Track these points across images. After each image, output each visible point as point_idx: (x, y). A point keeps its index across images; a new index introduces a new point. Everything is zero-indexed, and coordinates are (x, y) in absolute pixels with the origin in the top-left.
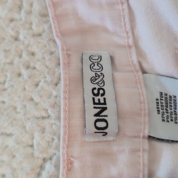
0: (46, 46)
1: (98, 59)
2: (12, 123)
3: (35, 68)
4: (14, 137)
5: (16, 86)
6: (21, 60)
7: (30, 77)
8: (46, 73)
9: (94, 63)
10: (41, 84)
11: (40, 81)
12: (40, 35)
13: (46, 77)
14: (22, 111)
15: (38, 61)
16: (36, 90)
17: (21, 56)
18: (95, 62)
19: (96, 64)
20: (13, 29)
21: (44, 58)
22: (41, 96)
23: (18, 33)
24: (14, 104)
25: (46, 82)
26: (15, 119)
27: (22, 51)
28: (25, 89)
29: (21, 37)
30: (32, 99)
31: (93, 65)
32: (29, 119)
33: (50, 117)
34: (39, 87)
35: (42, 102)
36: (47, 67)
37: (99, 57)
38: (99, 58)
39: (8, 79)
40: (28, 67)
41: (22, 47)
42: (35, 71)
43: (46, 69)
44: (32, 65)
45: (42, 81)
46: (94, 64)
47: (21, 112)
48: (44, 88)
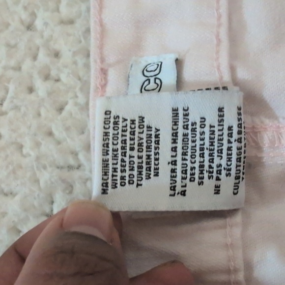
0: (80, 42)
1: (156, 70)
2: (14, 172)
3: (58, 80)
4: (17, 198)
5: (23, 109)
6: (36, 63)
7: (50, 94)
8: (77, 89)
9: (150, 78)
10: (68, 108)
11: (66, 103)
12: (71, 22)
13: (77, 97)
14: (32, 153)
15: (66, 67)
16: (59, 118)
17: (35, 58)
18: (152, 76)
19: (152, 80)
20: (25, 8)
21: (75, 63)
22: (67, 129)
23: (34, 15)
24: (19, 140)
25: (76, 104)
26: (20, 167)
27: (38, 49)
28: (39, 115)
29: (39, 23)
30: (50, 134)
31: (147, 83)
32: (45, 168)
33: (82, 167)
34: (64, 113)
35: (68, 140)
36: (80, 79)
37: (158, 65)
38: (157, 67)
39: (10, 94)
40: (47, 77)
41: (38, 41)
42: (58, 84)
43: (79, 82)
44: (53, 73)
45: (71, 102)
46: (149, 80)
47: (30, 155)
48: (73, 115)
